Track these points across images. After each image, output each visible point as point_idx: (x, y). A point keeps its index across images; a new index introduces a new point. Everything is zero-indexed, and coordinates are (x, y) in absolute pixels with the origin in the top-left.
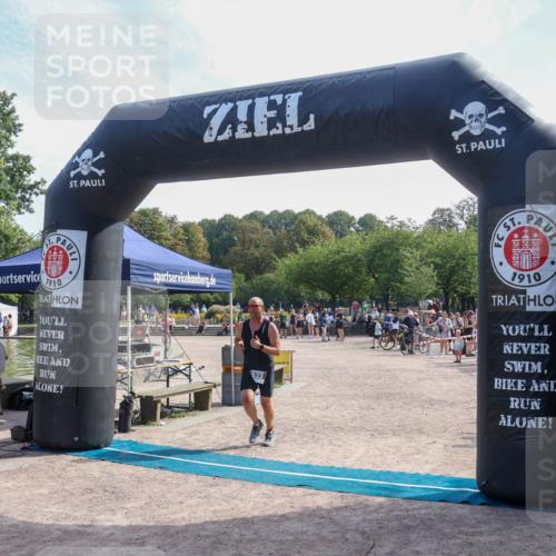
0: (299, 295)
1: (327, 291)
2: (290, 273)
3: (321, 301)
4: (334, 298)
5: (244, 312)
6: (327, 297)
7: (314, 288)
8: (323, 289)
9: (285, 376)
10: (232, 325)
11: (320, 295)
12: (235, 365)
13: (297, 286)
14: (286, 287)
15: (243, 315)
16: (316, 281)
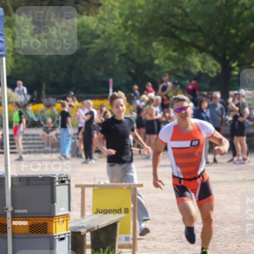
0: (150, 66)
1: (214, 55)
2: (132, 16)
3: (199, 77)
4: (227, 69)
5: (32, 102)
6: (213, 67)
7: (183, 47)
8: (201, 50)
9: (120, 239)
10: (8, 132)
11: (198, 62)
12: (15, 217)
13: (148, 45)
14: (123, 46)
15: (31, 108)
16: (188, 32)
